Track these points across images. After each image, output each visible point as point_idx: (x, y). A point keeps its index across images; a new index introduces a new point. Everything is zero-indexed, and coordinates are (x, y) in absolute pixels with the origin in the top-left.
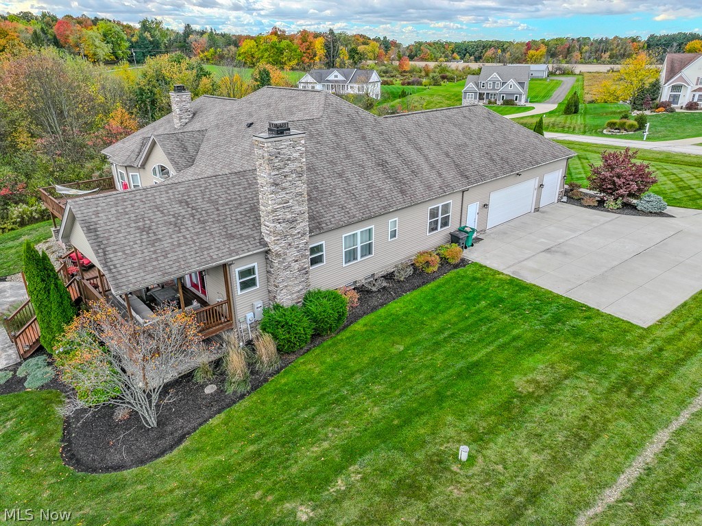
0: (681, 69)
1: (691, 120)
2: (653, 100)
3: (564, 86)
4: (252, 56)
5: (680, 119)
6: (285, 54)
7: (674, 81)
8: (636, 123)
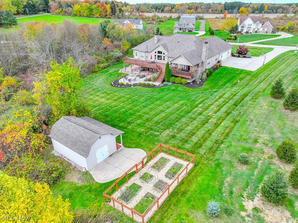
0: (244, 21)
1: (247, 37)
2: (237, 30)
3: (202, 24)
4: (80, 12)
5: (244, 36)
6: (94, 11)
7: (242, 25)
8: (234, 38)
